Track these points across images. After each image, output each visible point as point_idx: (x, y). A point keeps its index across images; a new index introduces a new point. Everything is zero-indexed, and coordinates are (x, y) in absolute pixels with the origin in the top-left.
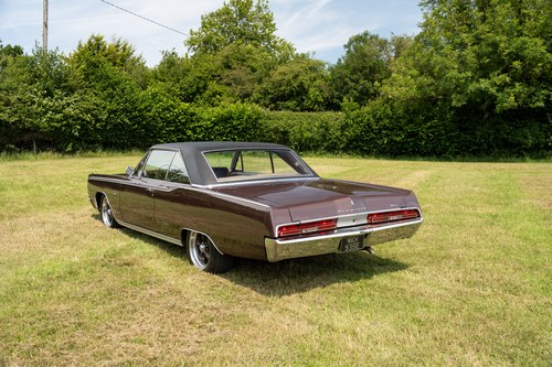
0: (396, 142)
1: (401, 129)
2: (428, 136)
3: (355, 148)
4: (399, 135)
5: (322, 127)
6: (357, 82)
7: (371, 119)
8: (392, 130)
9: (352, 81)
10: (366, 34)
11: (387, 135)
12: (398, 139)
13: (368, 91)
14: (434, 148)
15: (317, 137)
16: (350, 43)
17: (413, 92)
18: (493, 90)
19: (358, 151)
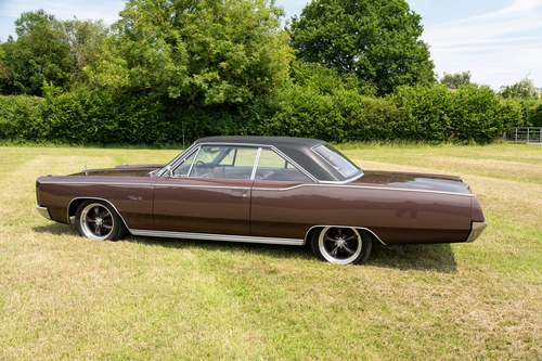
0: (108, 130)
1: (112, 117)
2: (139, 125)
3: (60, 136)
4: (111, 124)
5: (18, 112)
6: (43, 65)
7: (80, 107)
8: (102, 118)
9: (38, 63)
10: (41, 13)
11: (98, 124)
12: (110, 127)
13: (56, 74)
14: (144, 137)
15: (14, 124)
16: (23, 19)
17: (126, 81)
18: (205, 86)
19: (64, 139)
